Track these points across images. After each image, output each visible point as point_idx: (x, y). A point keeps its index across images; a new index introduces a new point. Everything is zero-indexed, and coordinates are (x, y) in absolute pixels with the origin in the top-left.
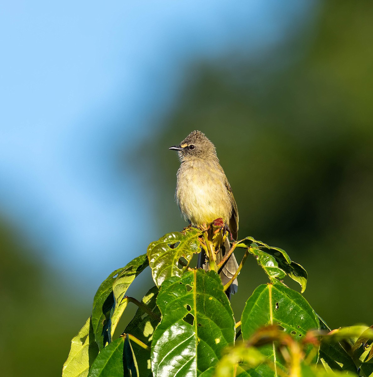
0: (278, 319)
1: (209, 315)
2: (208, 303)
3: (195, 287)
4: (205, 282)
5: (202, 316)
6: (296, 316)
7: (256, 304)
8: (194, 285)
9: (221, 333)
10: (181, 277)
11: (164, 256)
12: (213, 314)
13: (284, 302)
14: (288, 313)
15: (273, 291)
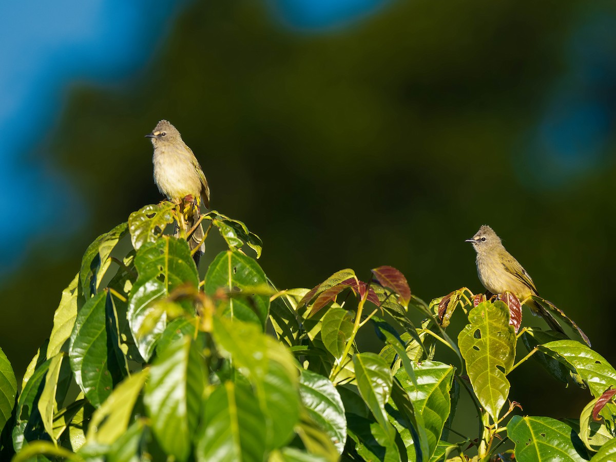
0: (236, 281)
1: (178, 275)
2: (178, 265)
3: (167, 251)
4: (176, 248)
5: (172, 276)
6: (251, 279)
7: (217, 268)
11: (142, 225)
12: (181, 274)
13: (241, 267)
14: (244, 276)
15: (232, 257)
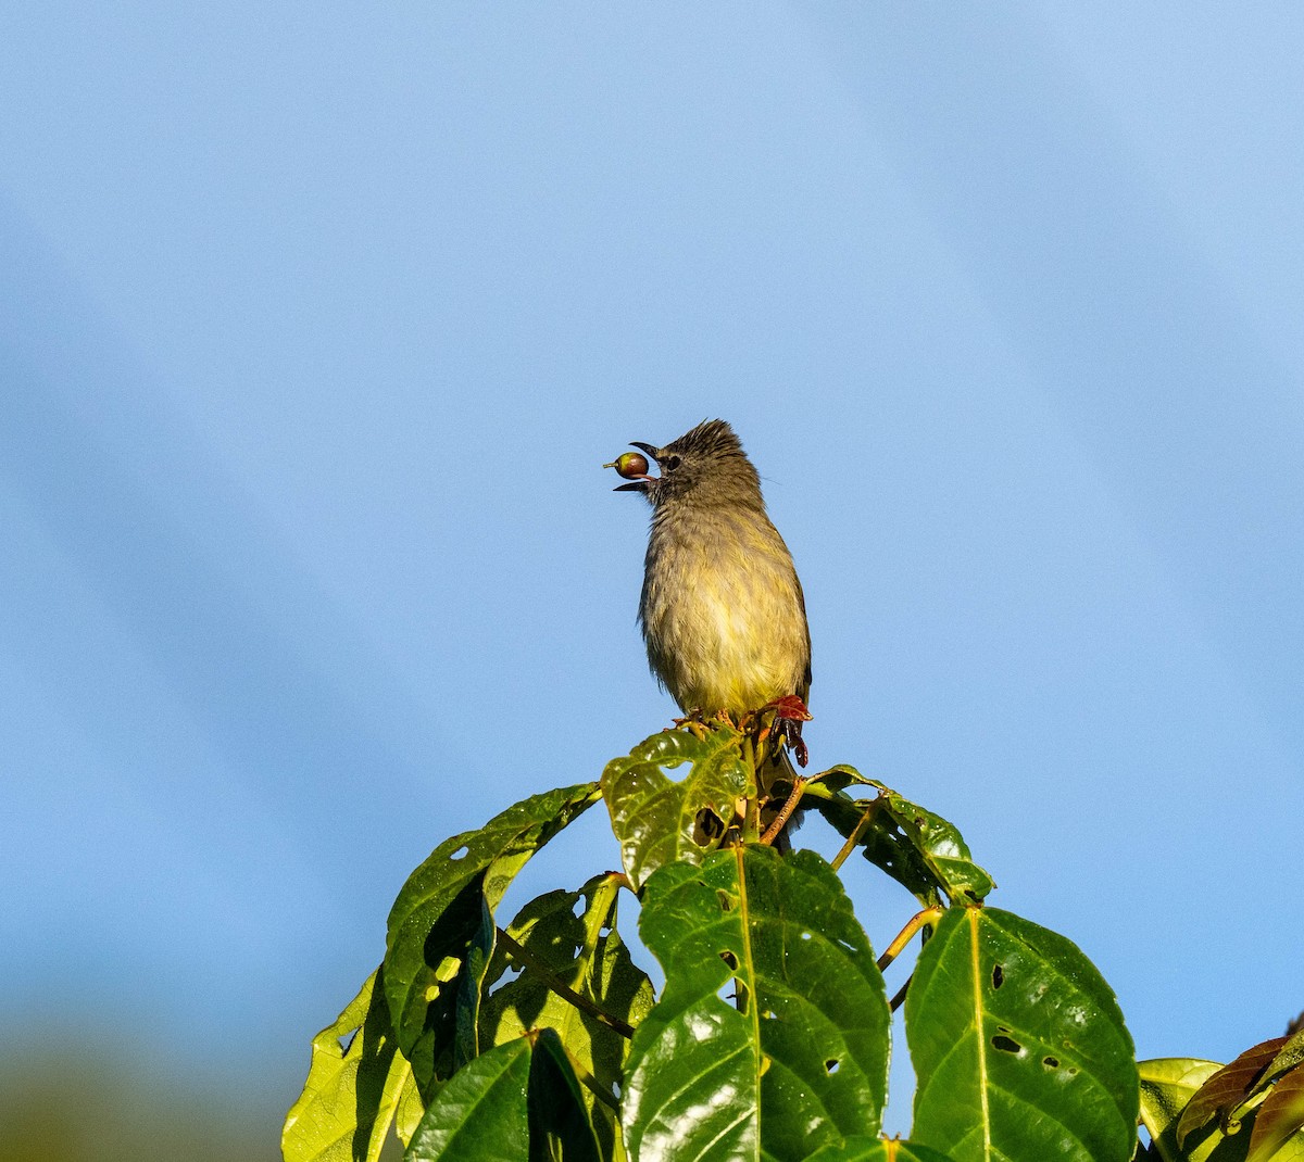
0: (1000, 1015)
1: (800, 986)
2: (799, 951)
3: (745, 899)
4: (783, 887)
5: (775, 989)
6: (1059, 1012)
7: (940, 964)
8: (738, 893)
9: (844, 1043)
10: (699, 866)
11: (656, 805)
12: (815, 983)
13: (1020, 966)
14: (1033, 1001)
15: (983, 929)
